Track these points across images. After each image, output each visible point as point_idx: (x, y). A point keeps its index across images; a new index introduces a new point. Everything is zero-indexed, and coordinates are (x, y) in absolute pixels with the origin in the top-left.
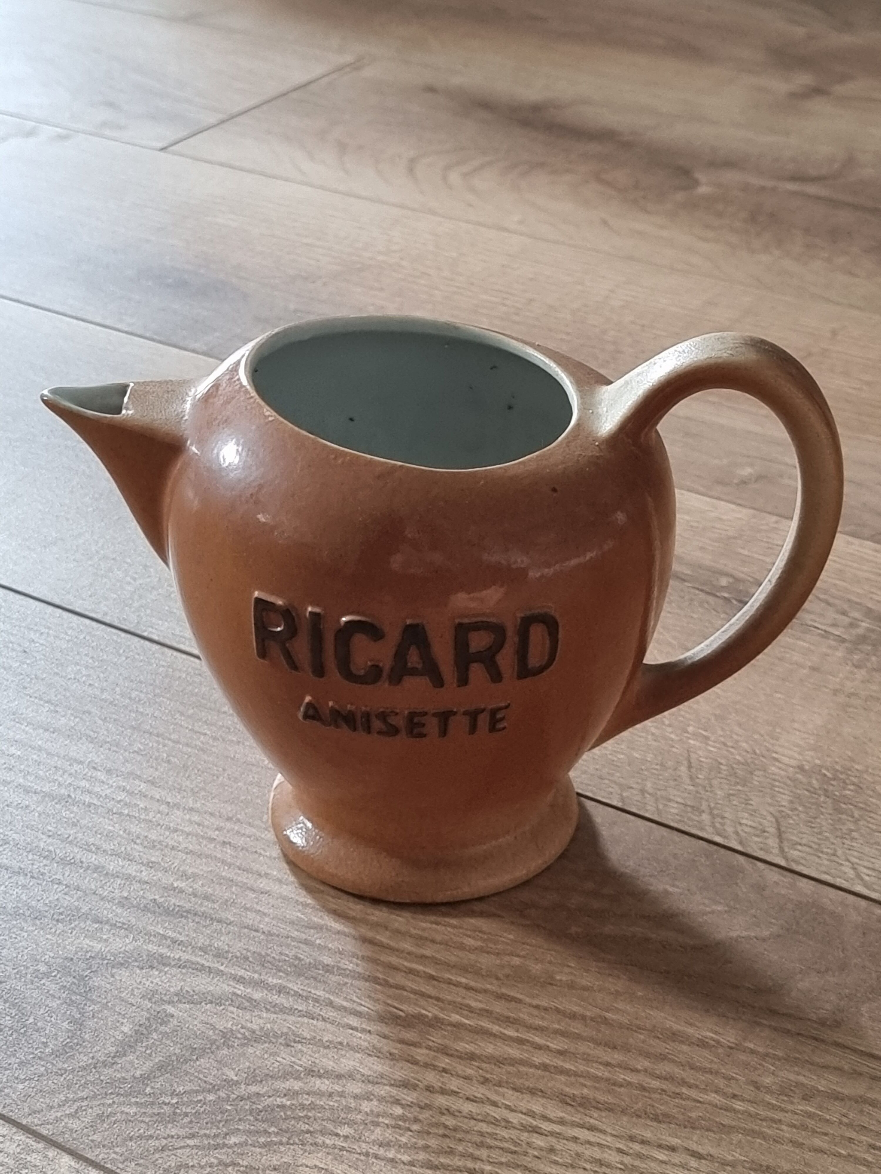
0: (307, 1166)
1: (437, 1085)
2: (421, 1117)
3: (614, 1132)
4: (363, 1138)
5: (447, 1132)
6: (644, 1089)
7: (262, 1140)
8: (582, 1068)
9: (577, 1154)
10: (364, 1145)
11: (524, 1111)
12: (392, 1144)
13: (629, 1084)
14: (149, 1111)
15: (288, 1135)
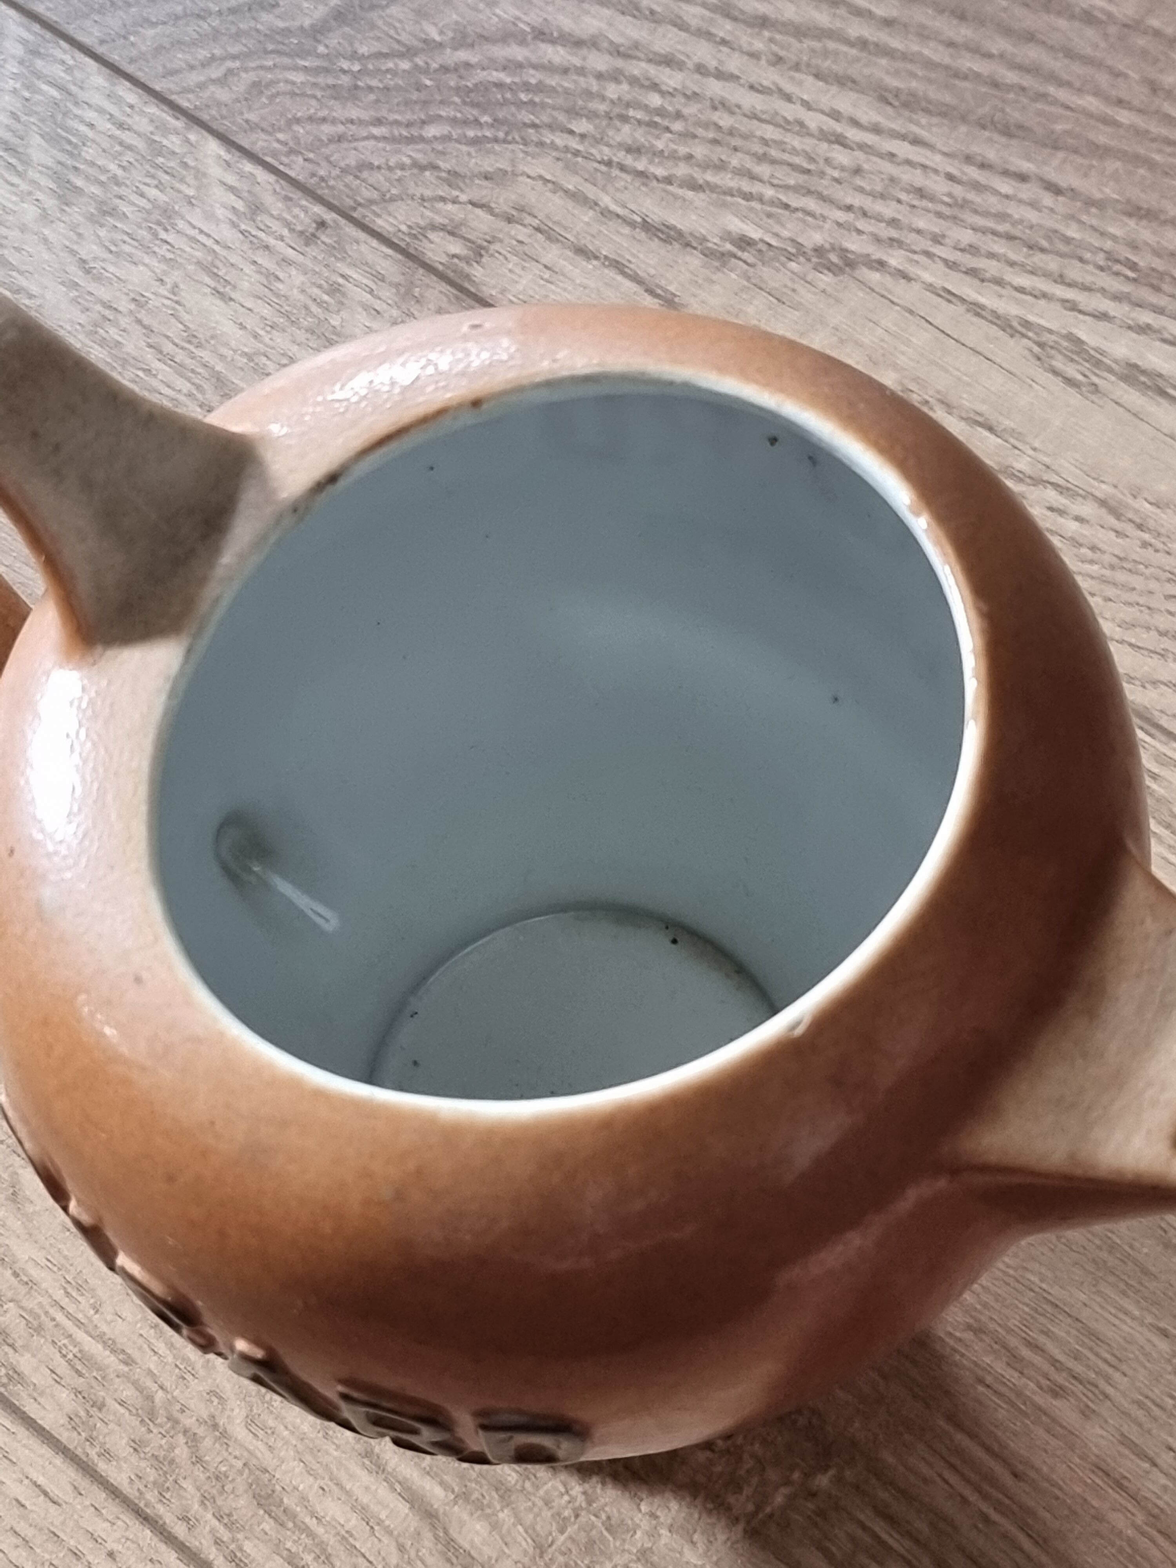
0: (529, 177)
1: (712, 64)
2: (686, 111)
3: (945, 149)
4: (606, 139)
5: (719, 136)
6: (995, 84)
7: (471, 133)
8: (915, 48)
9: (892, 180)
10: (606, 150)
11: (827, 111)
12: (643, 150)
13: (978, 76)
14: (321, 80)
15: (506, 128)
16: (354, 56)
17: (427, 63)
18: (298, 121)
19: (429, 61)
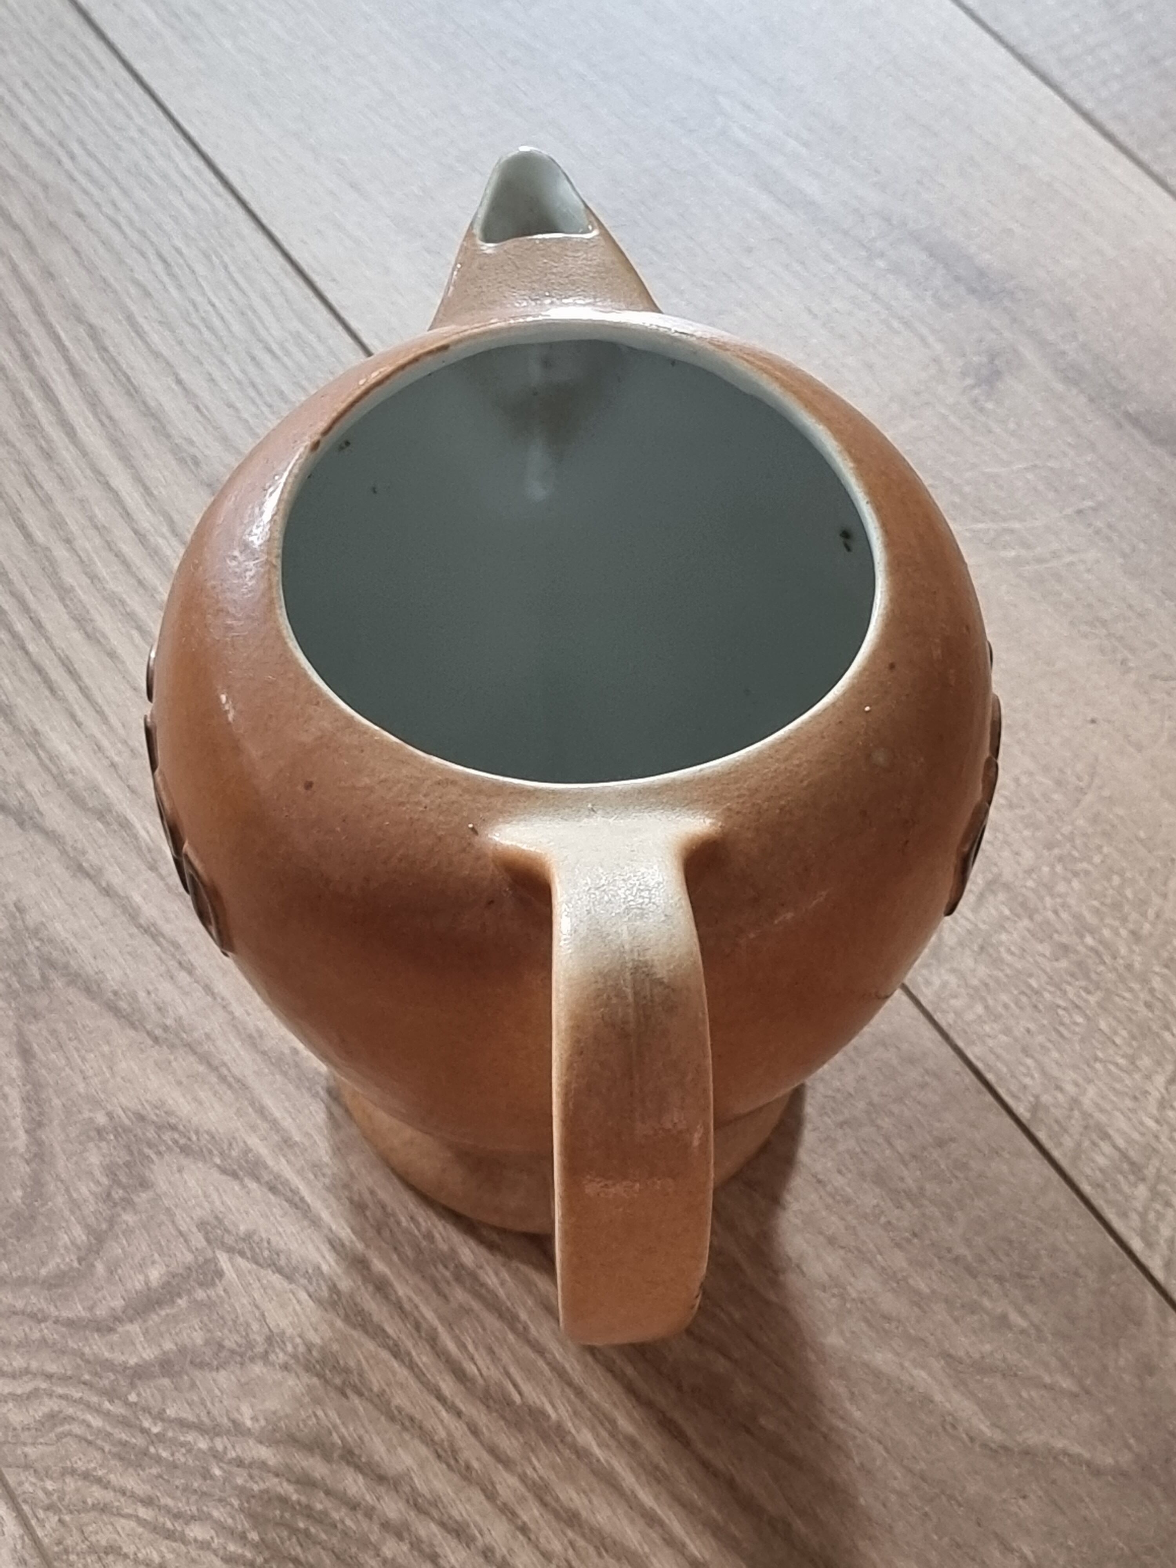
16: (160, 1416)
17: (225, 1448)
18: (73, 1472)
19: (229, 1446)
